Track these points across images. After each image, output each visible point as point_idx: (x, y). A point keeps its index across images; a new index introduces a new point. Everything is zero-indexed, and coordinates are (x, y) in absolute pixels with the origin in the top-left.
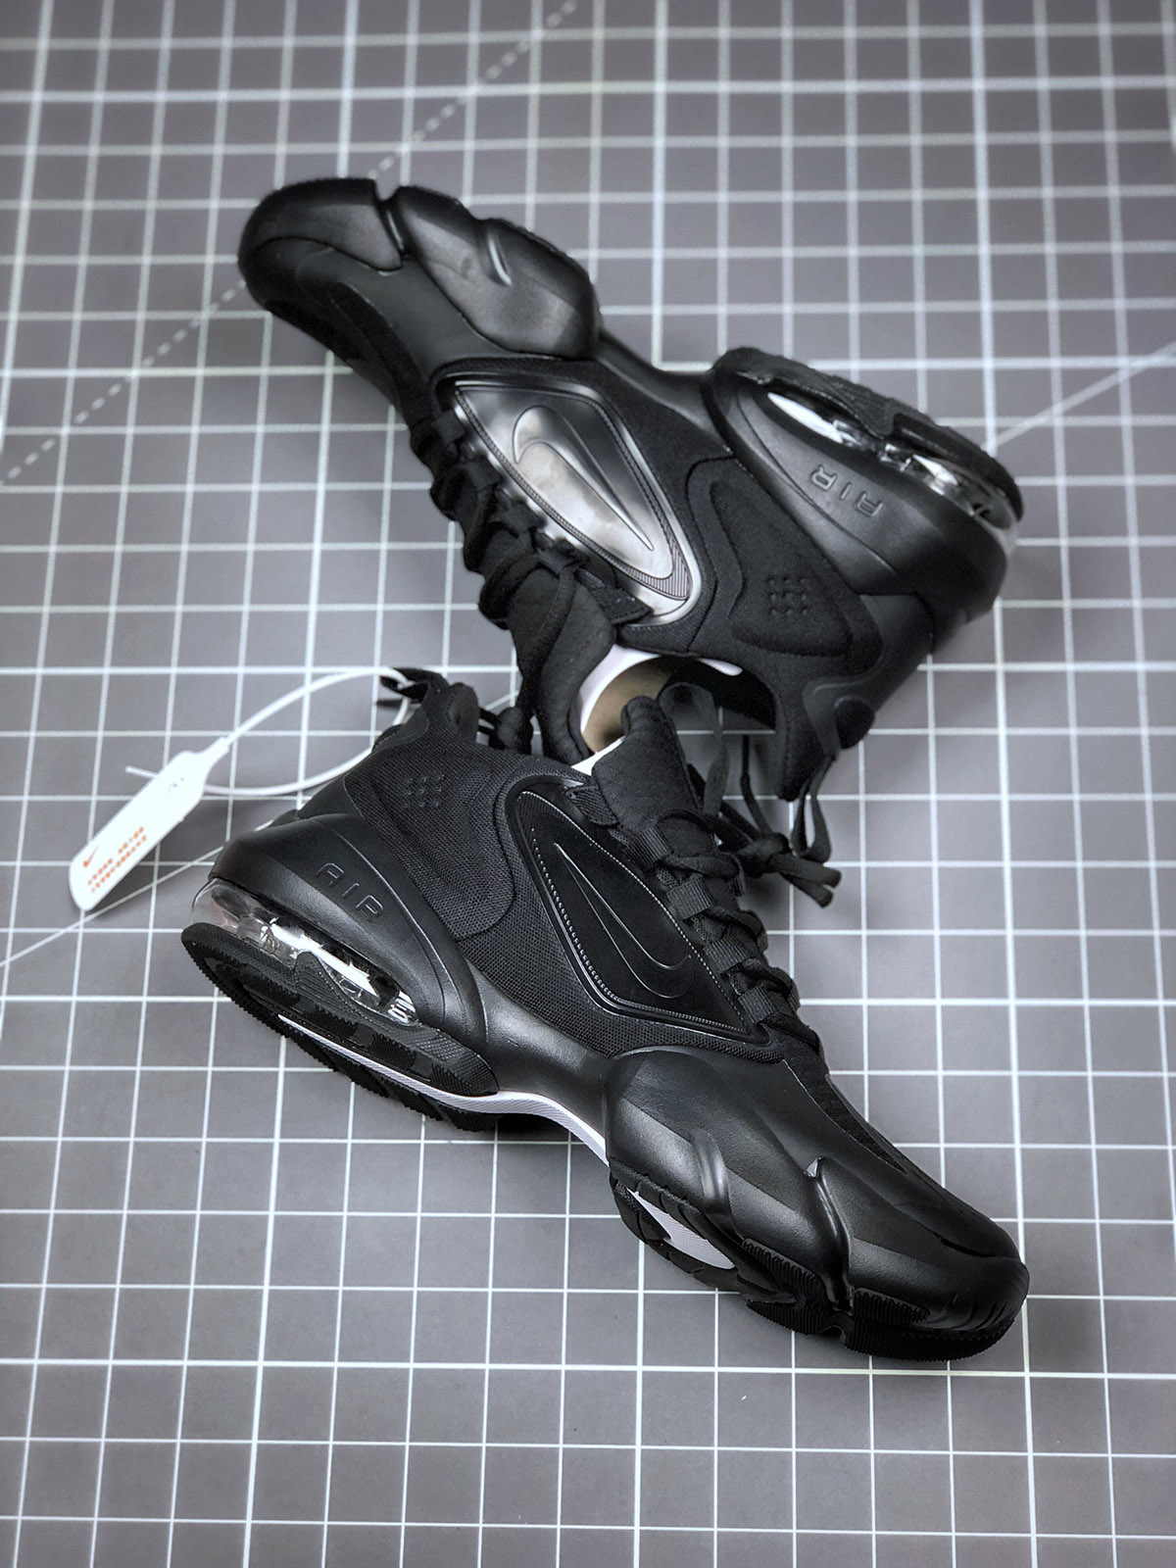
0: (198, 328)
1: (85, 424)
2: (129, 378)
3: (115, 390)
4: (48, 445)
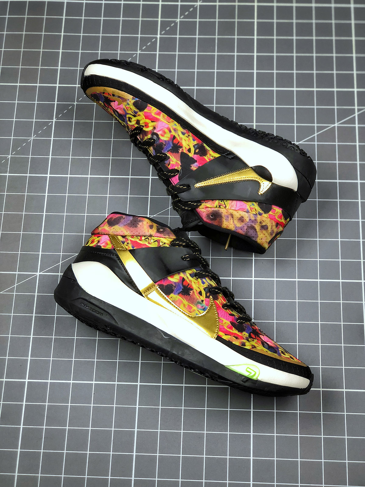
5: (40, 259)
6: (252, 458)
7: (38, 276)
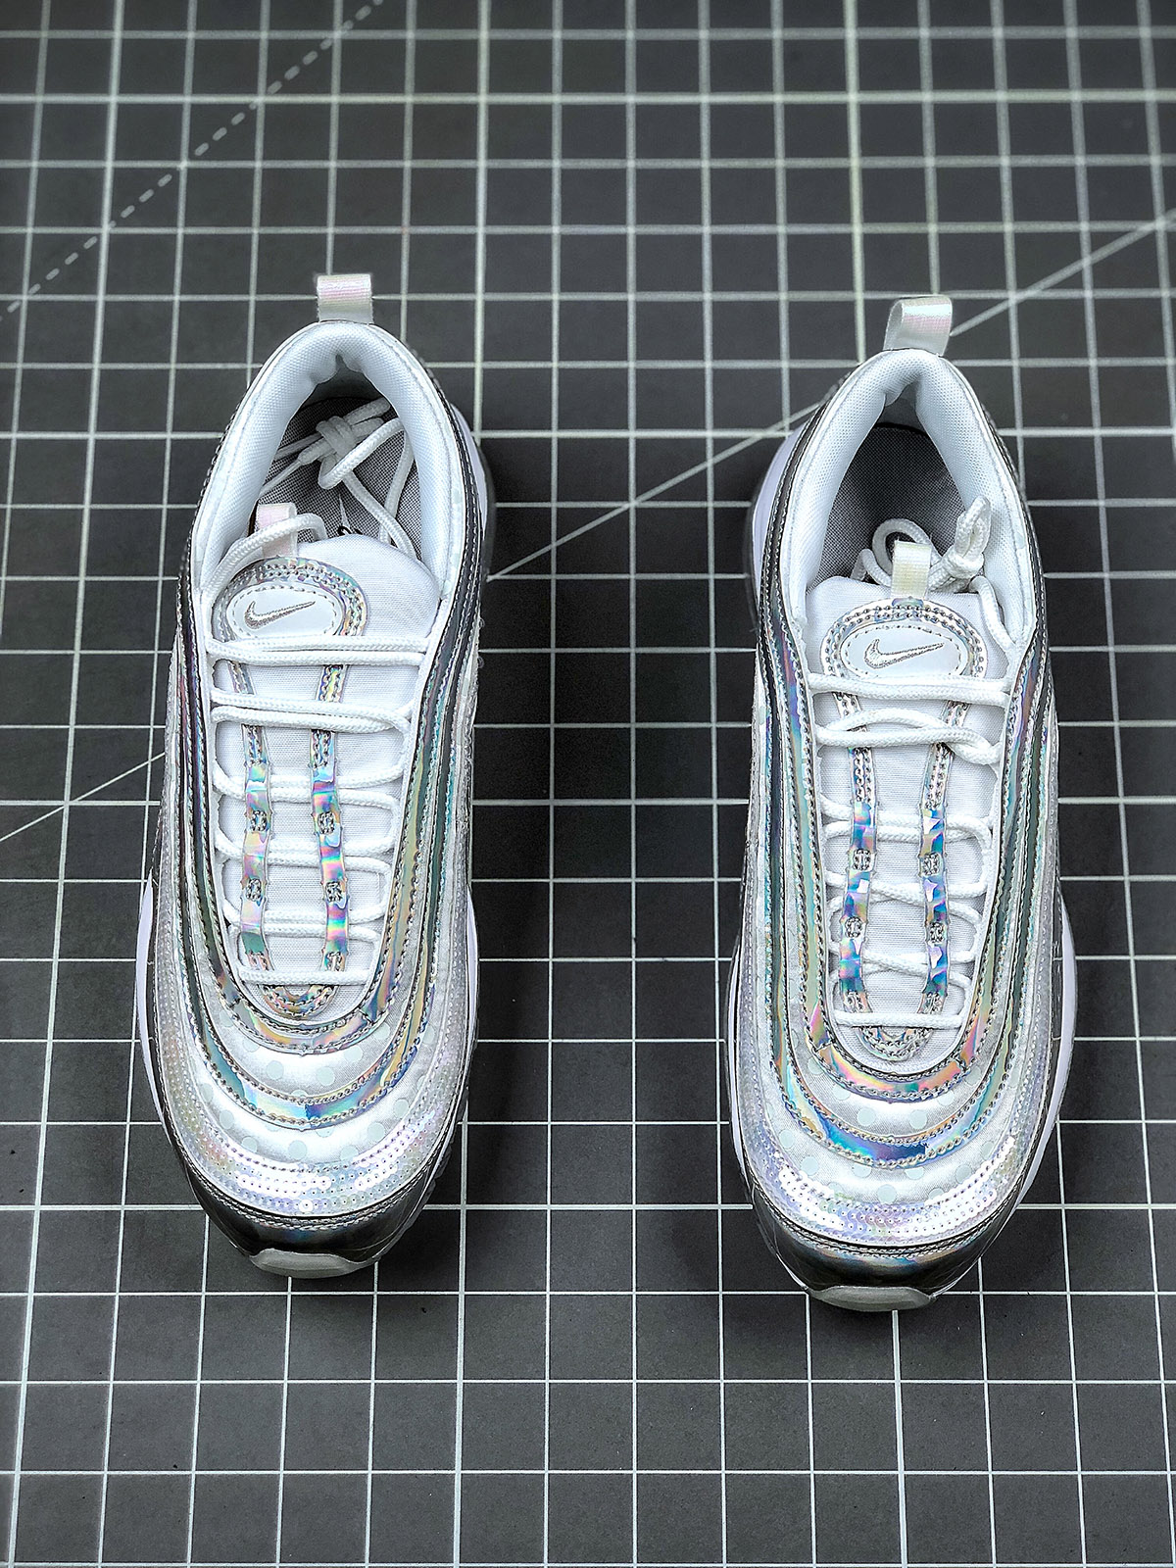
0: (331, 49)
1: (205, 157)
2: (253, 107)
3: (238, 119)
4: (164, 181)
5: (70, 750)
6: (901, 1473)
7: (66, 812)
